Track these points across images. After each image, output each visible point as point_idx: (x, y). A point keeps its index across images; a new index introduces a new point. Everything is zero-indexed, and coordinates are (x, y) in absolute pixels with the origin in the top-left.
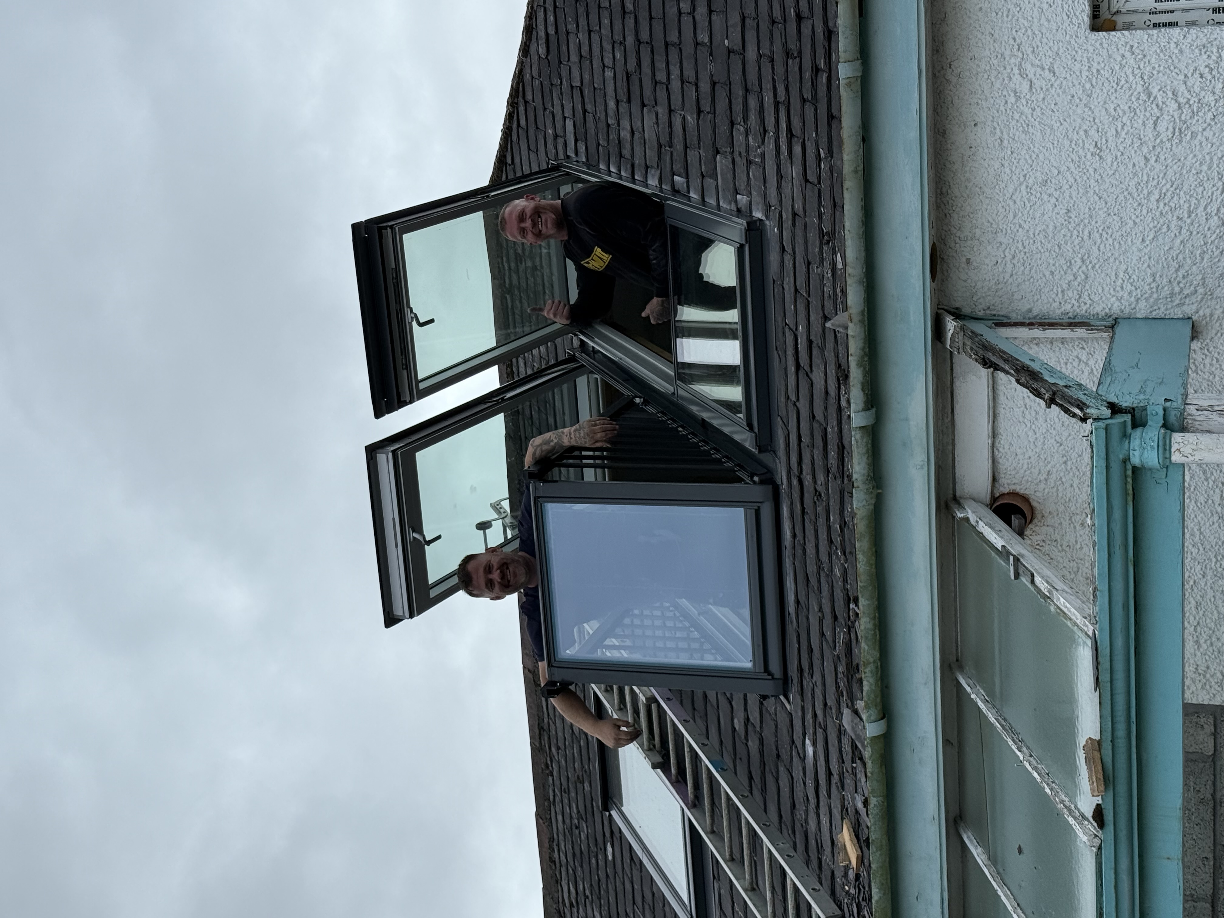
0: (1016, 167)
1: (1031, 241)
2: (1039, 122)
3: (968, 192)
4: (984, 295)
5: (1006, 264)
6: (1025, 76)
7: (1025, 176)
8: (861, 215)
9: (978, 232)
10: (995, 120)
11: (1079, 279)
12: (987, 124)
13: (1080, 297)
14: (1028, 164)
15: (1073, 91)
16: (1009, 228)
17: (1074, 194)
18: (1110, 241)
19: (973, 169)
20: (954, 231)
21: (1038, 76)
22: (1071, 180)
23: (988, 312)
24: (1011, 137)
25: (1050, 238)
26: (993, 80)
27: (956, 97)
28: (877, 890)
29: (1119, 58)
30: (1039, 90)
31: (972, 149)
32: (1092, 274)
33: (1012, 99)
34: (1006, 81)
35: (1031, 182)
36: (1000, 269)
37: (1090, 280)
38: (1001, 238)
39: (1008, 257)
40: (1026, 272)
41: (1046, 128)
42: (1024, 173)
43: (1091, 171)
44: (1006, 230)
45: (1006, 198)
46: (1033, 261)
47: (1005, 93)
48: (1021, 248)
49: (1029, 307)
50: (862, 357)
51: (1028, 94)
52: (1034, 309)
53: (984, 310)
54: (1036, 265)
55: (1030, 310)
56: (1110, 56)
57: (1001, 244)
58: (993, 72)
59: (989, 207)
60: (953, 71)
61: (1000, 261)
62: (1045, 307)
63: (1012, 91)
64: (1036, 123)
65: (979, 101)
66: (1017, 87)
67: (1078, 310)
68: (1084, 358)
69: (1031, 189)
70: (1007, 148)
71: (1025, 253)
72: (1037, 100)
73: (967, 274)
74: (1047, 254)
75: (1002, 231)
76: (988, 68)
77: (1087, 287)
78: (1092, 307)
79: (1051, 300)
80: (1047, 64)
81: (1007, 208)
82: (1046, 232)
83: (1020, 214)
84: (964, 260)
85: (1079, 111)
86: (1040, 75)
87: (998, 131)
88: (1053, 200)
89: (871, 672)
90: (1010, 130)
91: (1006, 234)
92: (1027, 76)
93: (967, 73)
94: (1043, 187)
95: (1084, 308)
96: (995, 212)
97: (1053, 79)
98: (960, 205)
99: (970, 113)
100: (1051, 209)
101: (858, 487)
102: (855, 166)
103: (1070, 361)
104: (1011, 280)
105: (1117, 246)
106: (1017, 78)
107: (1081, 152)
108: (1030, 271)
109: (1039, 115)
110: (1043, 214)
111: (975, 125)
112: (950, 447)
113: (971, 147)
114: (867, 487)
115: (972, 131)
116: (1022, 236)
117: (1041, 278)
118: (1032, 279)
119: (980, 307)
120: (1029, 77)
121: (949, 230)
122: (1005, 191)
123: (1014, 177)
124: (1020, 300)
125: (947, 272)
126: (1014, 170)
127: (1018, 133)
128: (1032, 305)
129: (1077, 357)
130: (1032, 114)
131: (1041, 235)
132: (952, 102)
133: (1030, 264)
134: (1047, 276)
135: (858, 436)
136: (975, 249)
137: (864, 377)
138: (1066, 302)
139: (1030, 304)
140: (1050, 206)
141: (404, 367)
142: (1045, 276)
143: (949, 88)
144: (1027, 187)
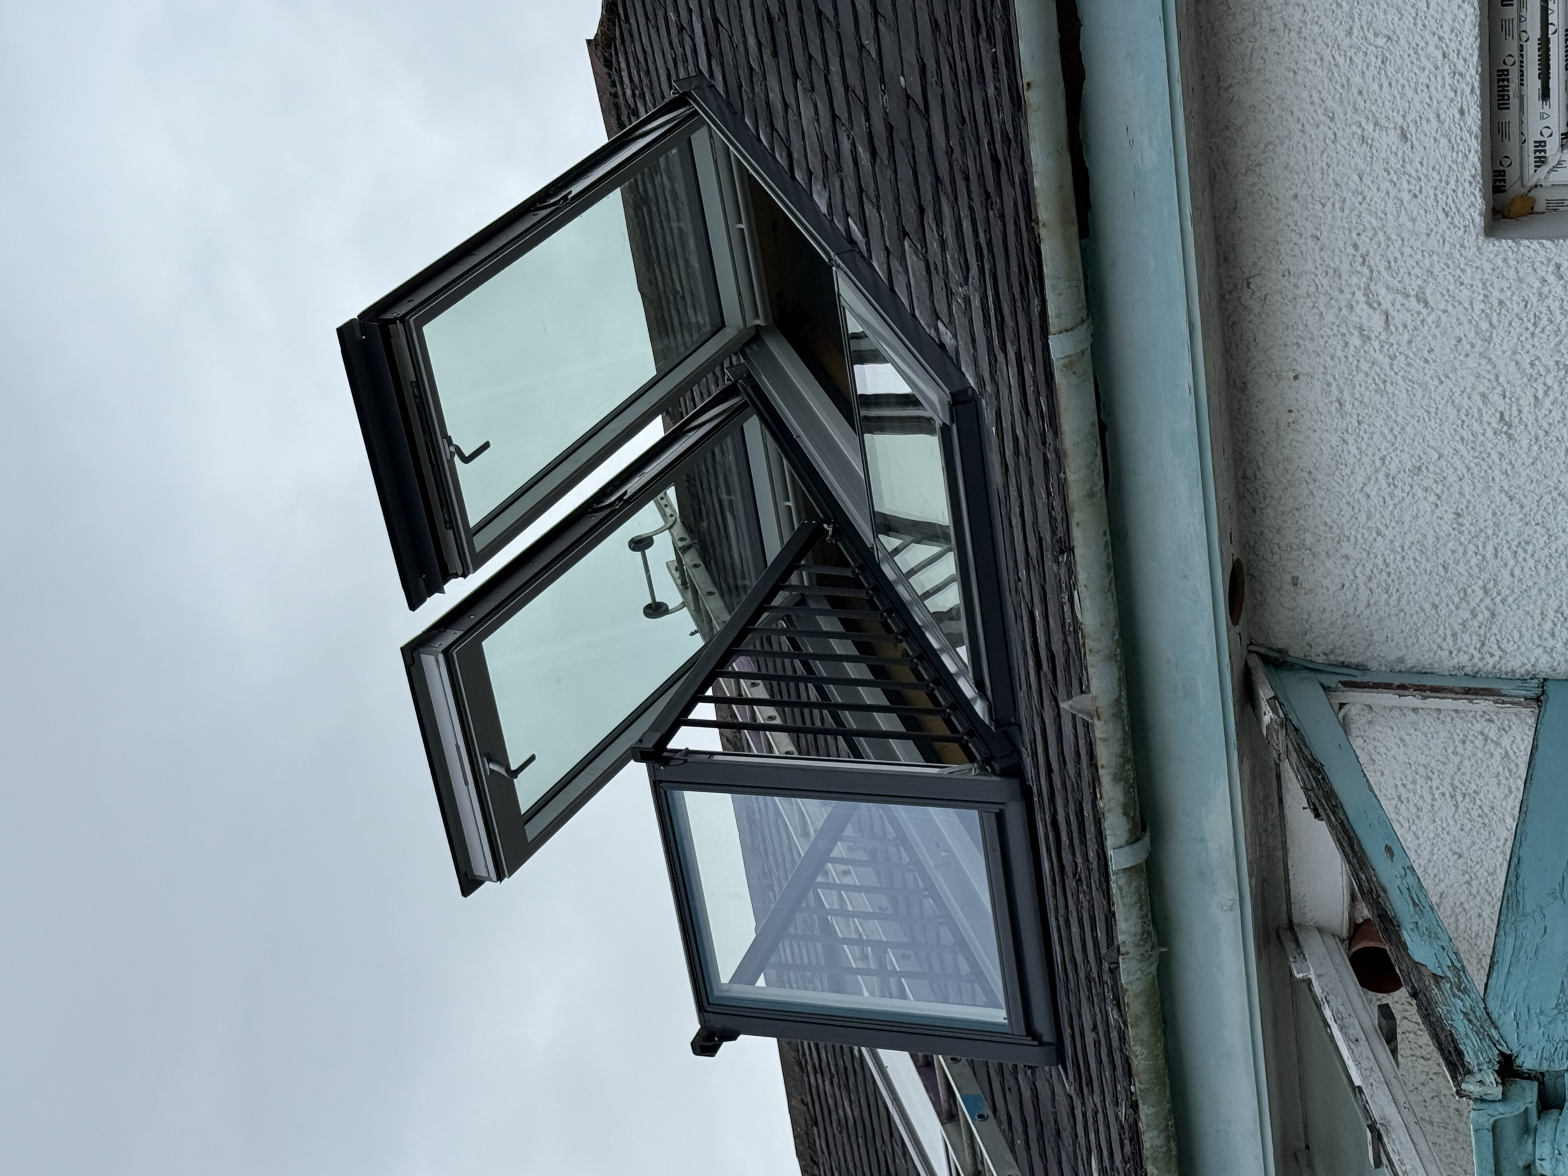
0: (1368, 445)
1: (1399, 557)
2: (1403, 377)
3: (1289, 477)
4: (1324, 632)
5: (1357, 589)
6: (1375, 305)
7: (1383, 459)
8: (1104, 558)
9: (1309, 539)
10: (1329, 372)
11: (1480, 617)
12: (1316, 377)
13: (1483, 645)
14: (1388, 442)
15: (1459, 332)
16: (1359, 536)
17: (1467, 490)
18: (1531, 563)
19: (1294, 443)
20: (1269, 535)
21: (1398, 306)
22: (1462, 469)
23: (1332, 658)
24: (1357, 399)
25: (1429, 554)
26: (1323, 310)
27: (1262, 333)
29: (1537, 284)
30: (1401, 329)
31: (1292, 414)
32: (1501, 609)
33: (1356, 341)
34: (1345, 311)
35: (1393, 467)
36: (1349, 596)
37: (1500, 619)
38: (1347, 548)
39: (1362, 579)
40: (1393, 601)
41: (1416, 386)
42: (1381, 455)
43: (1495, 456)
44: (1356, 538)
45: (1353, 491)
46: (1403, 586)
47: (1343, 330)
48: (1381, 565)
49: (1400, 654)
50: (1122, 766)
51: (1384, 334)
52: (1408, 657)
53: (1325, 654)
54: (1407, 593)
55: (1401, 660)
56: (1521, 280)
57: (1347, 557)
58: (1322, 297)
59: (1326, 502)
60: (1253, 293)
61: (1347, 585)
62: (1426, 657)
63: (1355, 327)
64: (1399, 378)
65: (1301, 342)
66: (1364, 321)
67: (1481, 664)
68: (1492, 734)
69: (1393, 478)
70: (1351, 415)
71: (1389, 574)
72: (1398, 344)
73: (1294, 599)
74: (1426, 578)
75: (1349, 539)
76: (1313, 289)
77: (1495, 629)
78: (1503, 661)
79: (1435, 647)
80: (1413, 286)
81: (1356, 506)
82: (1423, 545)
83: (1378, 516)
84: (1288, 578)
85: (1471, 363)
86: (1403, 305)
87: (1334, 387)
88: (1432, 498)
90: (1354, 387)
91: (1356, 544)
92: (1379, 304)
93: (1278, 297)
94: (1415, 478)
95: (1491, 661)
96: (1336, 511)
97: (1425, 312)
98: (1277, 496)
99: (1287, 358)
100: (1429, 509)
101: (1127, 953)
102: (1088, 487)
103: (1470, 737)
104: (1367, 612)
105: (1543, 572)
106: (1362, 308)
107: (1476, 427)
108: (1399, 601)
109: (1403, 366)
110: (1416, 517)
111: (1296, 378)
112: (1280, 854)
113: (1290, 411)
114: (1142, 950)
115: (1290, 387)
116: (1382, 549)
117: (1417, 612)
118: (1402, 614)
119: (1319, 650)
120: (1384, 307)
121: (1262, 533)
122: (1351, 480)
123: (1365, 460)
124: (1383, 643)
125: (1262, 594)
126: (1364, 448)
127: (1367, 393)
128: (1405, 651)
129: (1482, 733)
130: (1391, 364)
131: (1414, 549)
132: (1255, 340)
133: (1398, 590)
134: (1428, 610)
135: (1122, 881)
136: (1306, 563)
137: (1125, 795)
138: (1459, 650)
139: (1400, 650)
140: (1426, 506)
141: (448, 525)
142: (1422, 609)
143: (1248, 319)
144: (1387, 476)
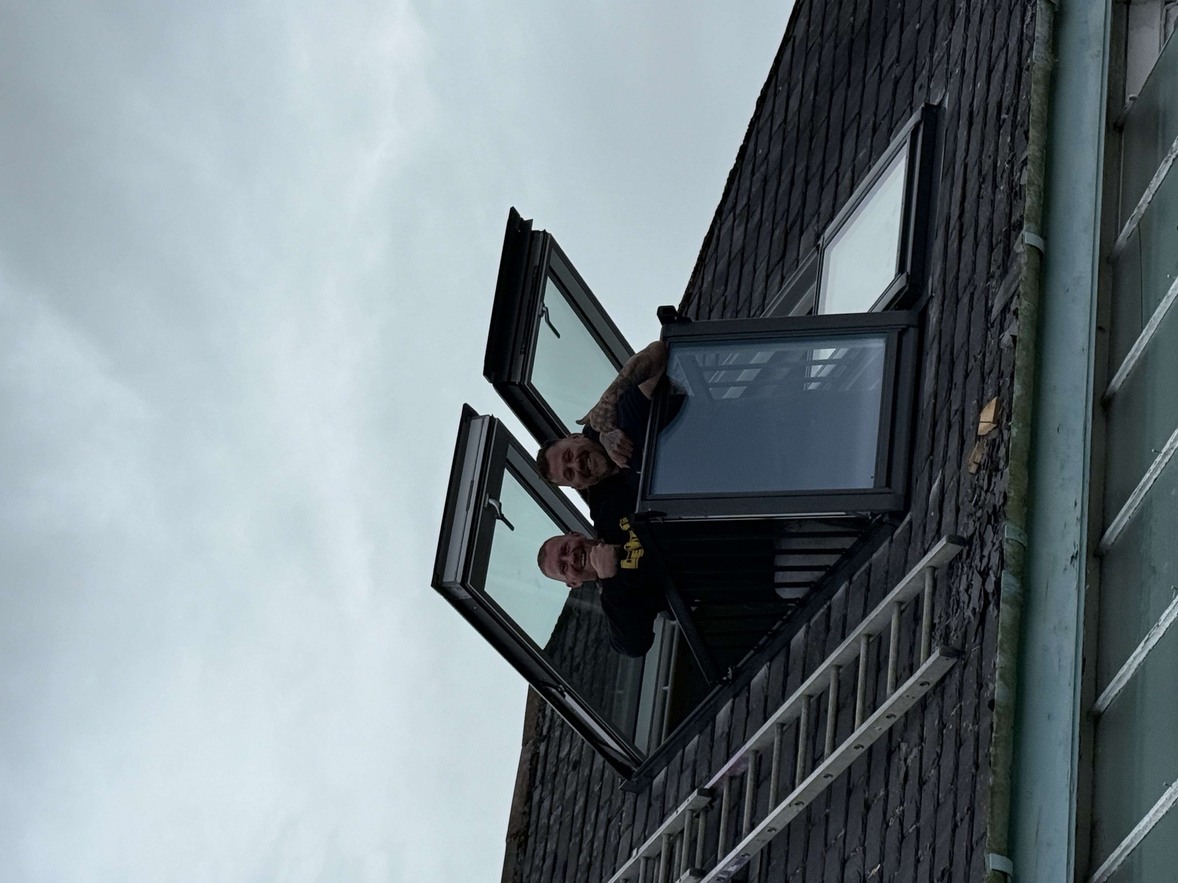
28: (1019, 387)
89: (1035, 192)
141: (523, 350)
